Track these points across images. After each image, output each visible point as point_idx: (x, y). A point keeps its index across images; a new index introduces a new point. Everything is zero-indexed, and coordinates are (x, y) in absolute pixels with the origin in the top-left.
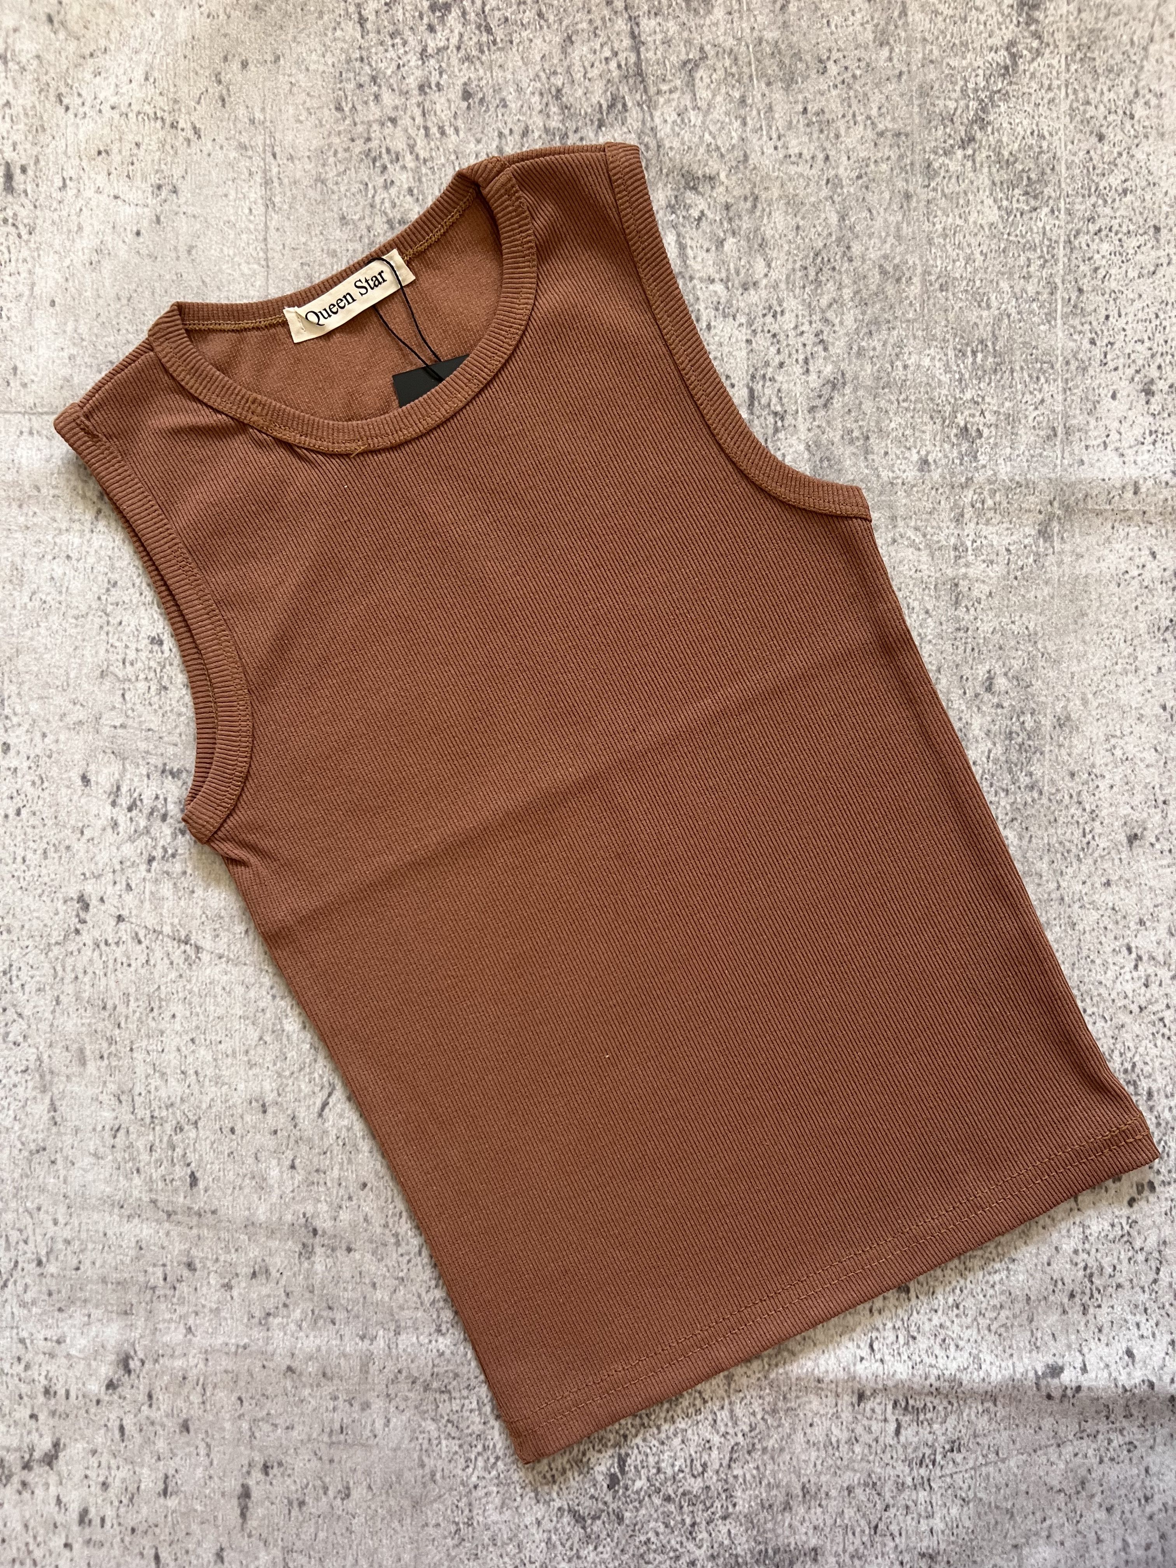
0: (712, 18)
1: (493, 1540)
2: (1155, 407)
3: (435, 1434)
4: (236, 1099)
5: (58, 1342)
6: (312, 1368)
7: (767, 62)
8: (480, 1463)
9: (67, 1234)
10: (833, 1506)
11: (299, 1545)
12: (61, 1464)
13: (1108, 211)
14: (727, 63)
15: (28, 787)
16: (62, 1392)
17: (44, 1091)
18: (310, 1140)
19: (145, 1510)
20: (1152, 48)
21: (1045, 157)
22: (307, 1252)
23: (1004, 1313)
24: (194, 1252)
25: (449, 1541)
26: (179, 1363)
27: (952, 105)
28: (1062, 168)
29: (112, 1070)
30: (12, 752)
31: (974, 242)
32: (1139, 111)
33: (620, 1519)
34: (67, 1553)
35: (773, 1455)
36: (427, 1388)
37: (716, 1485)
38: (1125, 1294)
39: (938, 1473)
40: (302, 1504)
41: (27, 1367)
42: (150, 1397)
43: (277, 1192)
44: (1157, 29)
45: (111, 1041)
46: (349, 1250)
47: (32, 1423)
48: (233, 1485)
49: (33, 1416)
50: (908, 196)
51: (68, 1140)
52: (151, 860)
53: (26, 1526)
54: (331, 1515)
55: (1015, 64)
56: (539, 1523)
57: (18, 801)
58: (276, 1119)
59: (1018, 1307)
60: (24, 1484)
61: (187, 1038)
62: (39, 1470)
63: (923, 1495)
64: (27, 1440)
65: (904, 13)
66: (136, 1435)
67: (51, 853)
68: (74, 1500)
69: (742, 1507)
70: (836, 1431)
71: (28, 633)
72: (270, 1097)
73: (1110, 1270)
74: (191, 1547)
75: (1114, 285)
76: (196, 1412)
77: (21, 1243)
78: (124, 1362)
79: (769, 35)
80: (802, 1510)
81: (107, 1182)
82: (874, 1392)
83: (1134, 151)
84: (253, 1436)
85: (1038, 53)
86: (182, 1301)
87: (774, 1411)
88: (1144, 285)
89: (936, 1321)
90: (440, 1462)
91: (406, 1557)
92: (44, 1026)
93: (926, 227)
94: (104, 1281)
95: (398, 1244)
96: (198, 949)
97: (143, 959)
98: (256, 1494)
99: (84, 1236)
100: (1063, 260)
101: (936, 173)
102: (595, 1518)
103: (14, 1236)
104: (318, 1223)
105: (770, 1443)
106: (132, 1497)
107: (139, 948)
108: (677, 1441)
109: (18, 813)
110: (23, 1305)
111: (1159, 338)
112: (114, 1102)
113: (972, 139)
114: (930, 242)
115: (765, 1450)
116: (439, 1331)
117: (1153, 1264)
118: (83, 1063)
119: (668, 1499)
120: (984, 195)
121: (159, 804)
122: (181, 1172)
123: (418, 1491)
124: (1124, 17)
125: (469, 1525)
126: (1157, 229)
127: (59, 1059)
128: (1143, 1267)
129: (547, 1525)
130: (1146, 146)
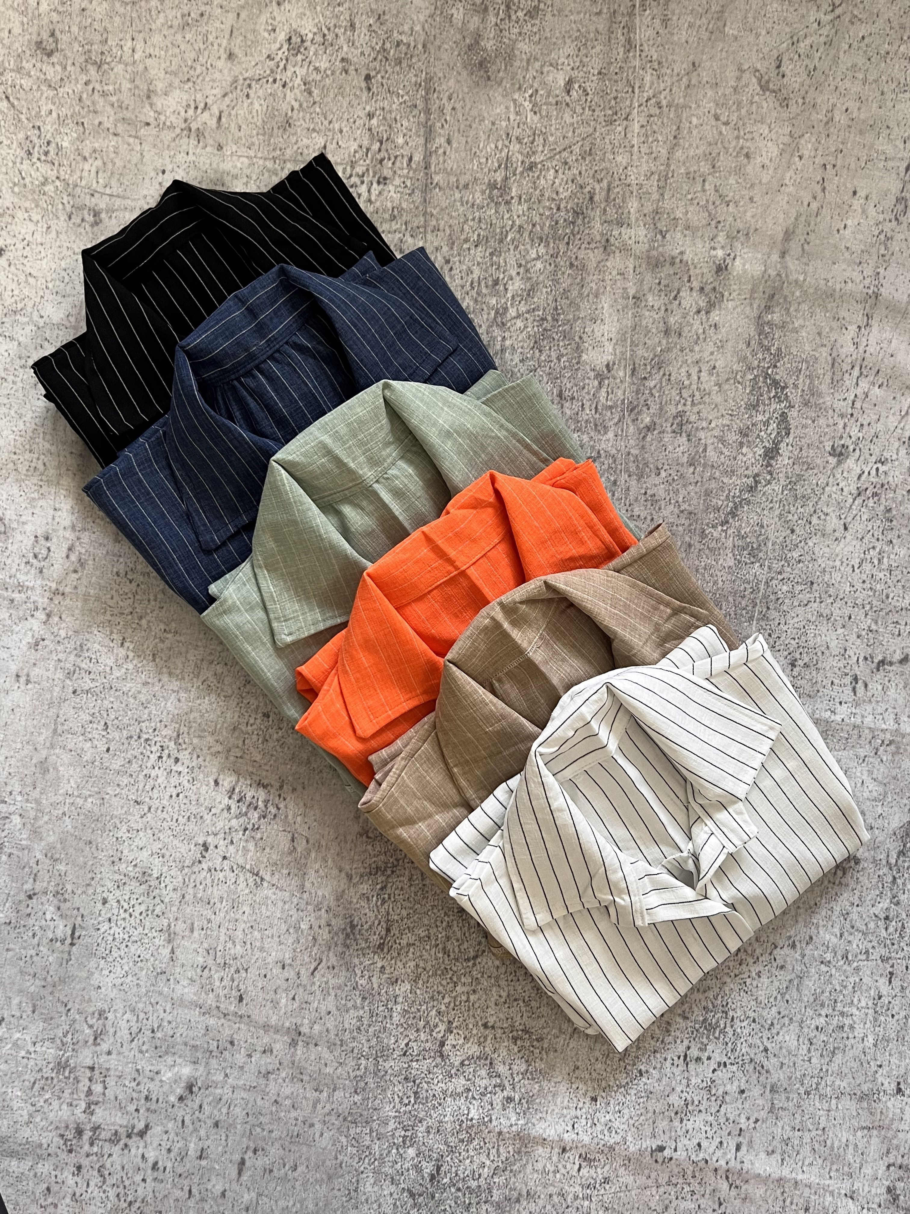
0: (607, 437)
1: (367, 1200)
2: (795, 673)
3: (345, 1144)
4: (270, 960)
5: (157, 1073)
6: (288, 1102)
7: (631, 464)
8: (367, 1161)
9: (170, 1018)
10: (541, 1203)
11: (266, 1192)
12: (147, 1137)
13: (789, 569)
14: (611, 461)
15: (185, 783)
16: (155, 1099)
17: (169, 942)
18: (305, 986)
19: (188, 1166)
20: (827, 489)
21: (762, 537)
22: (294, 1043)
23: (642, 1118)
24: (235, 1036)
25: (344, 1199)
26: (219, 1091)
27: (720, 503)
28: (770, 544)
29: (207, 936)
30: (179, 763)
31: (719, 574)
32: (815, 520)
33: (433, 1197)
34: (143, 1184)
35: (515, 1174)
36: (345, 1119)
37: (484, 1186)
38: (703, 1116)
39: (596, 1192)
40: (271, 1171)
41: (138, 1084)
42: (201, 1107)
43: (283, 1011)
44: (831, 480)
45: (209, 921)
46: (316, 1045)
47: (136, 1114)
48: (237, 1157)
49: (137, 1110)
50: (690, 545)
51: (178, 970)
52: (246, 829)
53: (123, 1168)
54: (285, 1179)
55: (756, 486)
56: (391, 1194)
57: (179, 789)
58: (290, 973)
59: (649, 1115)
60: (126, 1145)
61: (249, 925)
62: (135, 1138)
63: (586, 1203)
64: (131, 1122)
65: (705, 450)
66: (191, 1126)
67: (192, 819)
68: (152, 1155)
69: (495, 1198)
70: (548, 1165)
71: (198, 702)
72: (289, 961)
73: (696, 1103)
74: (209, 1187)
75: (785, 608)
76: (223, 1118)
77: (145, 1021)
78: (190, 1088)
79: (634, 452)
80: (525, 1203)
81: (195, 994)
82: (571, 1148)
83: (808, 541)
84: (251, 1133)
85: (769, 483)
86: (225, 1060)
87: (519, 1152)
88: (800, 610)
89: (608, 1118)
90: (346, 1159)
91: (321, 1204)
92: (174, 909)
93: (697, 562)
94: (186, 1044)
95: (342, 1045)
96: (262, 879)
97: (233, 880)
98: (248, 1163)
99: (179, 1020)
100: (762, 591)
101: (707, 536)
102: (420, 1195)
103: (142, 1016)
104: (303, 1030)
105: (515, 1168)
106: (183, 1157)
107: (232, 874)
108: (468, 1161)
109: (178, 795)
110: (141, 1052)
111: (803, 638)
112: (205, 953)
113: (727, 522)
114: (697, 571)
115: (511, 1171)
116: (356, 1092)
117: (719, 1102)
118: (192, 931)
119: (459, 1190)
120: (728, 551)
121: (254, 801)
122: (235, 993)
123: (331, 1172)
124: (815, 471)
125: (356, 1191)
126: (812, 583)
127: (180, 927)
128: (714, 1103)
129: (395, 1196)
130: (814, 539)
